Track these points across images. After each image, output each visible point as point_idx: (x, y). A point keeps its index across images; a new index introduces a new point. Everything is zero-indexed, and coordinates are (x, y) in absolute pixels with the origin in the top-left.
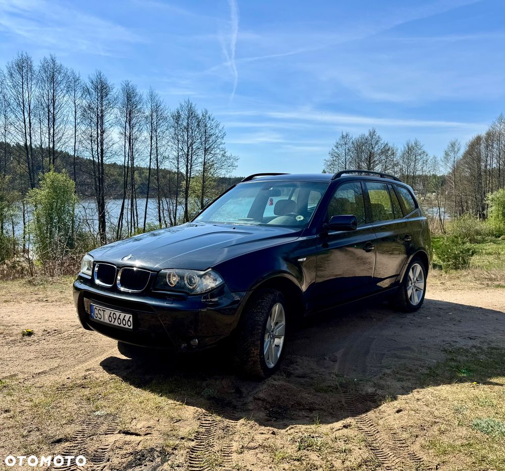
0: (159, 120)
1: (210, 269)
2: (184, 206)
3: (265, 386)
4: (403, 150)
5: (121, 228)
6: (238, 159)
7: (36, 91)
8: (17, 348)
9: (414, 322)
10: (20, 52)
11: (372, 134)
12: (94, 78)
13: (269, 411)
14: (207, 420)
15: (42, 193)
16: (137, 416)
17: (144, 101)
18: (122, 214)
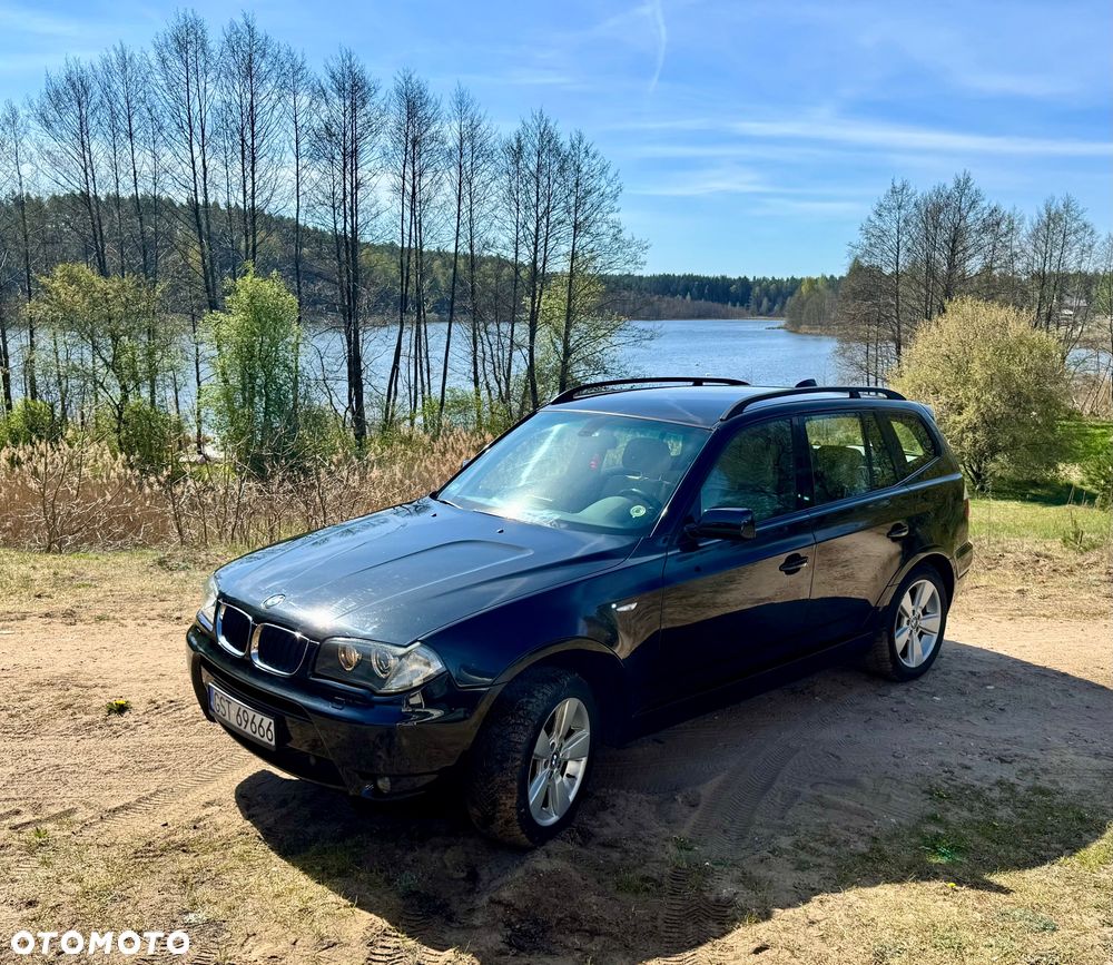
0: (477, 157)
1: (418, 644)
2: (525, 351)
3: (519, 873)
4: (1035, 220)
5: (395, 399)
6: (646, 248)
7: (216, 95)
8: (92, 740)
9: (900, 707)
10: (181, 11)
11: (963, 186)
12: (336, 66)
13: (513, 930)
14: (385, 947)
15: (231, 322)
16: (259, 928)
17: (445, 115)
18: (395, 368)
